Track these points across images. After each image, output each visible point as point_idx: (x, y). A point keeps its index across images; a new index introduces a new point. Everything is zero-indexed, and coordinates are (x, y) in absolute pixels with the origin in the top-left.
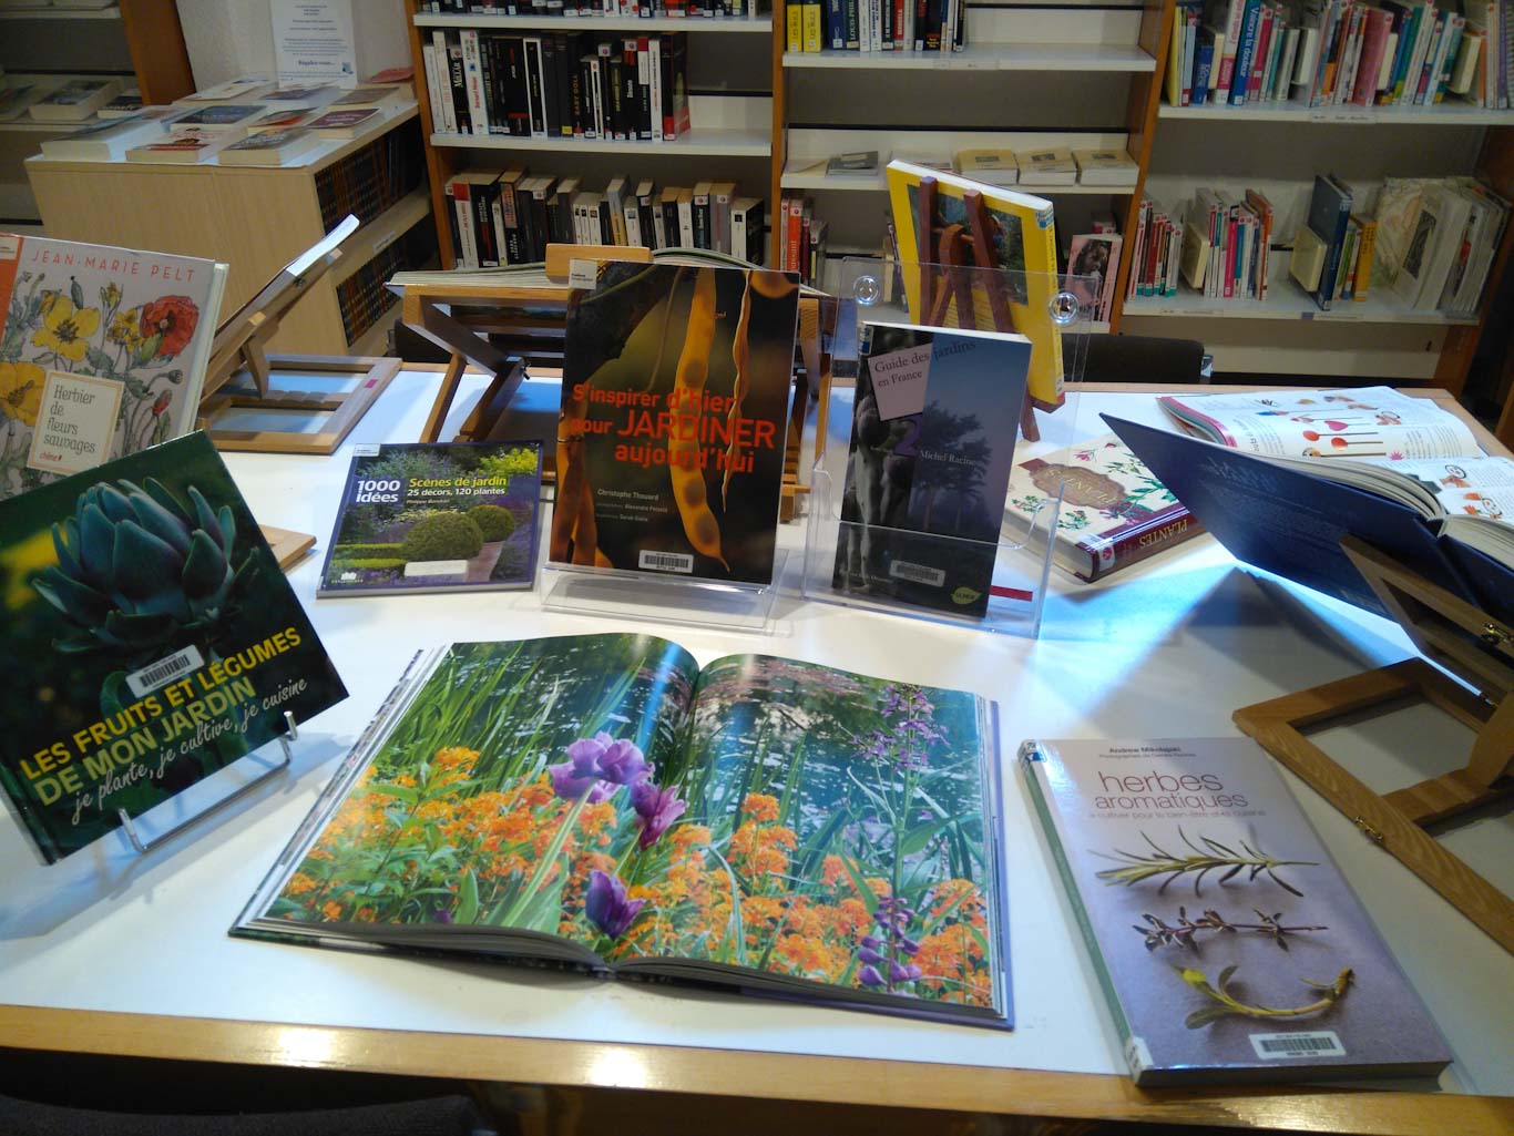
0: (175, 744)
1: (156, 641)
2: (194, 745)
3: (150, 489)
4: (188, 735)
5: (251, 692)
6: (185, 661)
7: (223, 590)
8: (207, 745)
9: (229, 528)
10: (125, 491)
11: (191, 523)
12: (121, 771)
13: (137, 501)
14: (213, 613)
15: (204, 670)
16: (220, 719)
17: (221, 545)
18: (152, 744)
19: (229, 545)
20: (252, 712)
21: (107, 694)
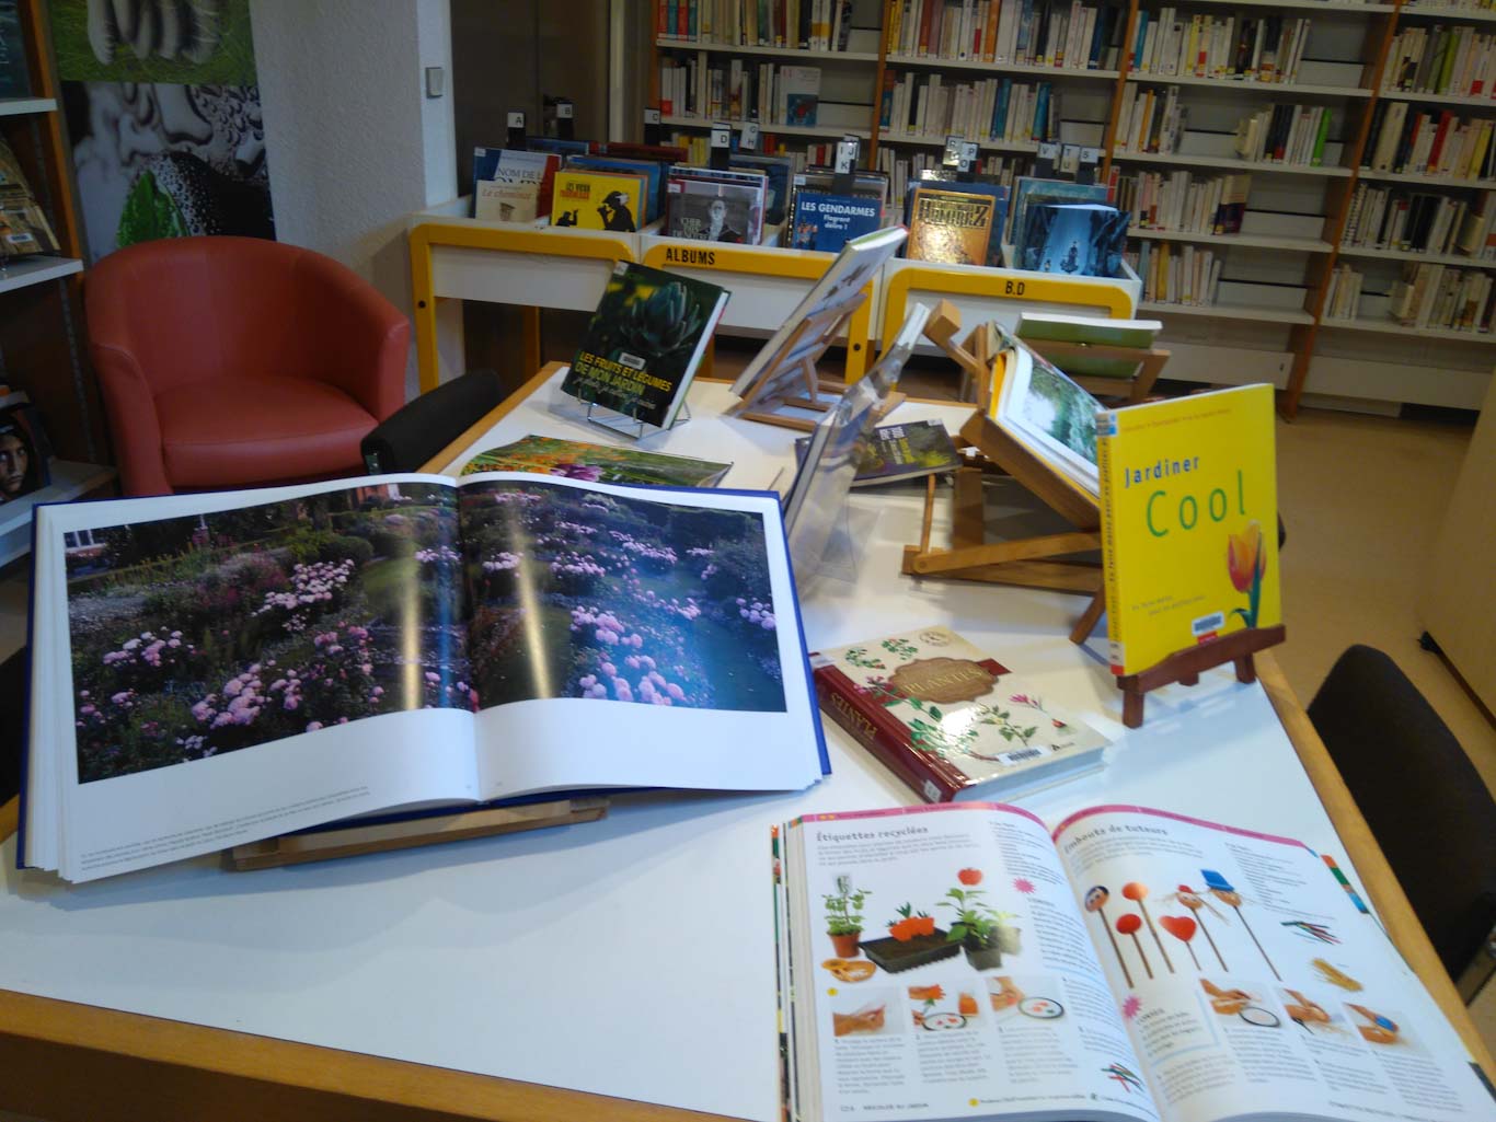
0: (611, 387)
1: (639, 348)
2: (614, 393)
3: (688, 297)
4: (616, 388)
5: (641, 393)
6: (637, 363)
7: (669, 350)
8: (616, 397)
9: (692, 329)
10: (682, 291)
11: (685, 319)
12: (595, 380)
13: (681, 297)
14: (660, 355)
15: (639, 371)
16: (626, 392)
17: (685, 332)
18: (607, 381)
19: (687, 335)
20: (634, 400)
21: (615, 353)
